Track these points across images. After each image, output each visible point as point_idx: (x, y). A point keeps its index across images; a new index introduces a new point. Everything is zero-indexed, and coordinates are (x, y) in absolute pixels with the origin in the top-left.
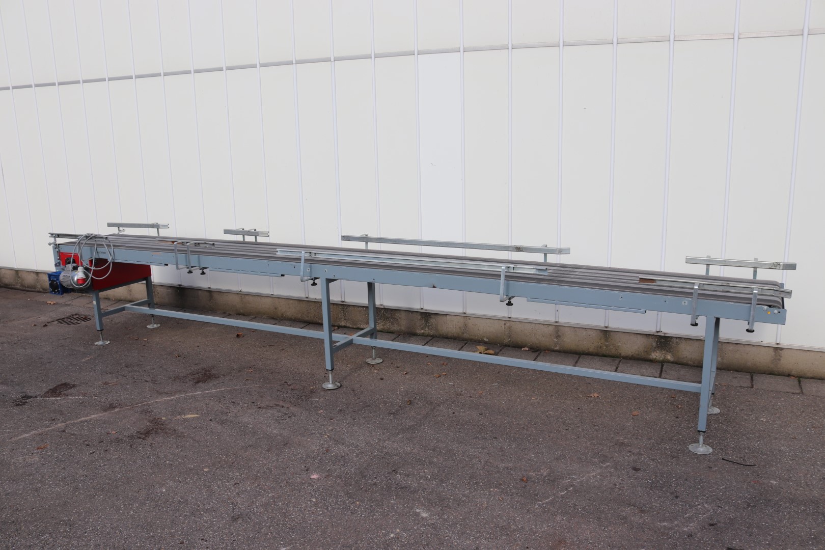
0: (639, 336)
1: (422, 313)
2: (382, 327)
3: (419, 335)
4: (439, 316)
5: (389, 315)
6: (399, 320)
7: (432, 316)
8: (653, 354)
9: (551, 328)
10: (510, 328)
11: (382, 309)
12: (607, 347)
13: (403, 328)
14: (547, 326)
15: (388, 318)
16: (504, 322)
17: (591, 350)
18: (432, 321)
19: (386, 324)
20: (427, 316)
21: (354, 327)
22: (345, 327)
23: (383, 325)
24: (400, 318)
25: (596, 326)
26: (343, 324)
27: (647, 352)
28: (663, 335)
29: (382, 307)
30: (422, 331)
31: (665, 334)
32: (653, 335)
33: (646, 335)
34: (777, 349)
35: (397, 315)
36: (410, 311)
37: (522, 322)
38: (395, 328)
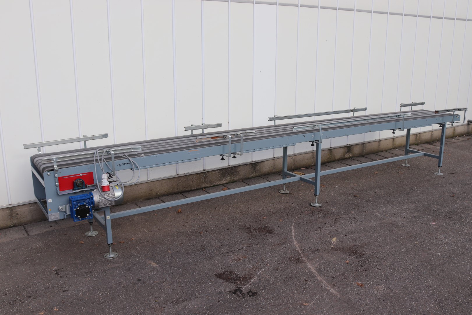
0: (341, 148)
1: (252, 164)
2: (229, 180)
3: (251, 178)
4: (261, 163)
5: (234, 171)
6: (240, 172)
7: (258, 164)
8: (346, 156)
9: (311, 154)
10: (294, 159)
11: (229, 168)
12: (331, 157)
13: (242, 177)
14: (309, 154)
15: (233, 173)
16: (291, 157)
17: (326, 161)
18: (258, 167)
19: (231, 177)
20: (254, 165)
21: (211, 186)
22: (205, 188)
23: (230, 179)
24: (240, 171)
25: (327, 148)
26: (203, 186)
27: (344, 155)
28: (349, 145)
29: (230, 167)
30: (252, 175)
31: (350, 145)
32: (346, 146)
33: (343, 147)
34: (379, 141)
35: (239, 169)
36: (246, 165)
37: (299, 154)
38: (237, 178)
